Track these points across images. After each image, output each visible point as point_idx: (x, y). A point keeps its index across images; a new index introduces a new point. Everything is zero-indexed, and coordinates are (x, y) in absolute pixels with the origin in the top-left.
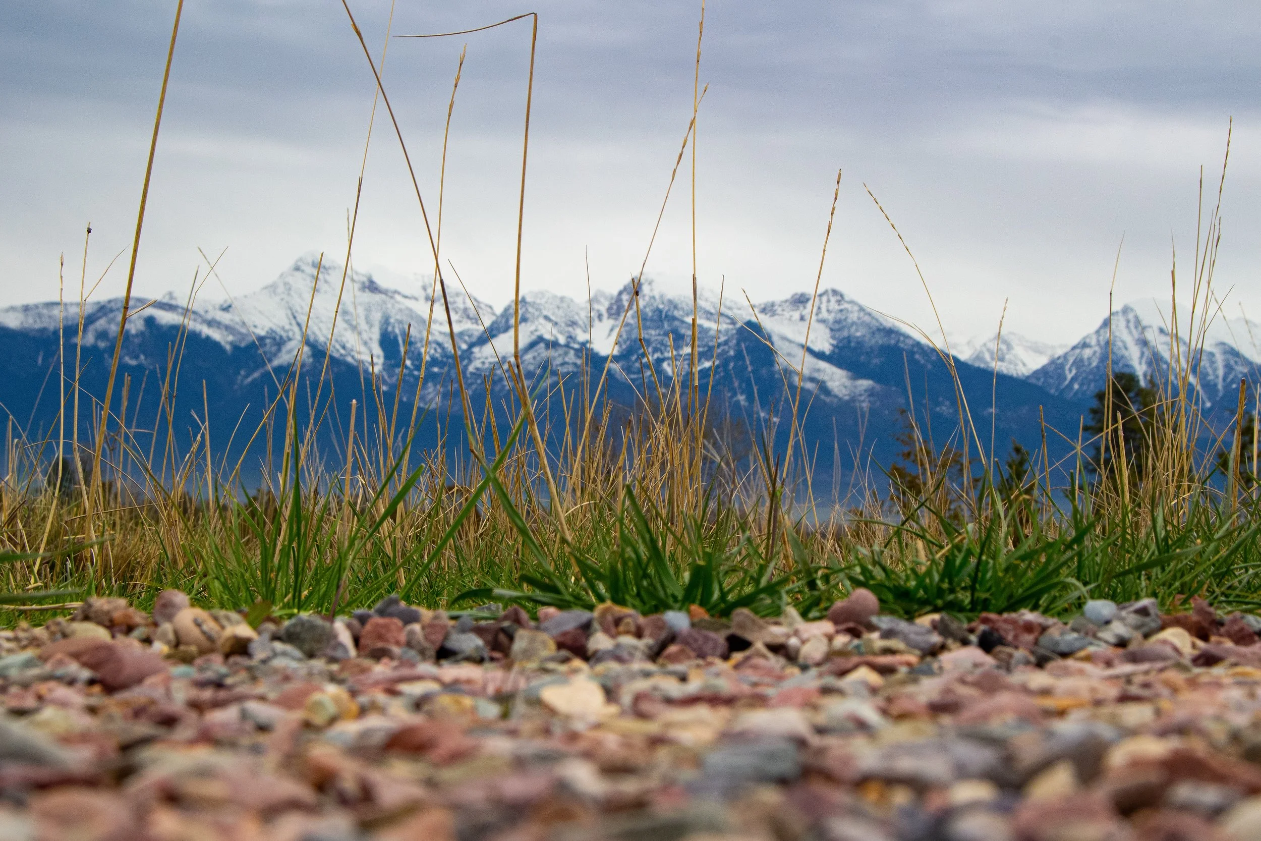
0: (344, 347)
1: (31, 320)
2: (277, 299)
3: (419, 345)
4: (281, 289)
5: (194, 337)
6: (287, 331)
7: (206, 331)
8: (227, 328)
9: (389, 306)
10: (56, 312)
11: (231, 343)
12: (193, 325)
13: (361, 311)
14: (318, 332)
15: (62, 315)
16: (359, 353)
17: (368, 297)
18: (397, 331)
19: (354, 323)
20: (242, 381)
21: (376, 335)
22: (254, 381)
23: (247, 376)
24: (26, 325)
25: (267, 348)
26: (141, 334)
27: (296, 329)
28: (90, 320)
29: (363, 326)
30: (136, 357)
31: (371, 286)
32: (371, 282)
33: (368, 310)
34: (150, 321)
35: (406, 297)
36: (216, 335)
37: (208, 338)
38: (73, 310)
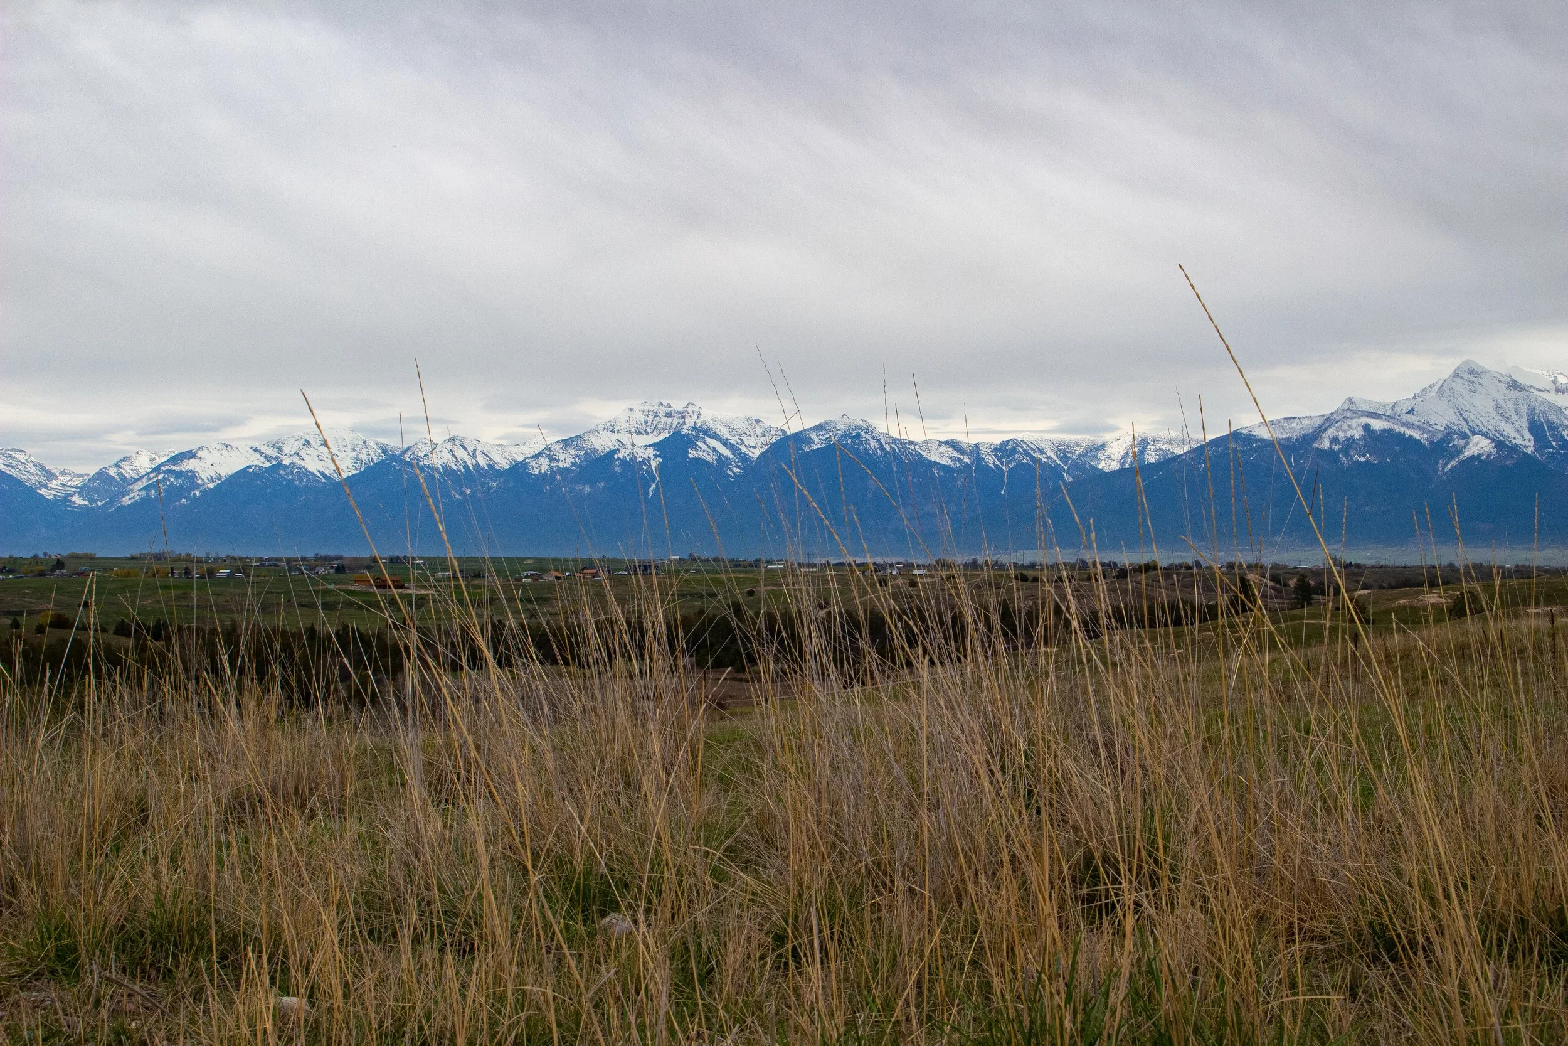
0: (1502, 435)
1: (1278, 432)
2: (1446, 400)
3: (1561, 429)
4: (1447, 393)
5: (1401, 436)
6: (1457, 425)
7: (1408, 432)
8: (1420, 428)
9: (1533, 400)
10: (1294, 425)
11: (1427, 439)
12: (1398, 429)
13: (1510, 405)
14: (1481, 425)
15: (1298, 427)
16: (1514, 439)
17: (1513, 394)
18: (1542, 419)
19: (1507, 415)
20: (1443, 469)
21: (1525, 424)
22: (1453, 469)
23: (1446, 465)
24: (1275, 436)
25: (1456, 442)
26: (1362, 438)
27: (1464, 423)
28: (1321, 430)
29: (1515, 417)
30: (1364, 456)
31: (1514, 385)
32: (1514, 381)
33: (1516, 404)
34: (1366, 427)
35: (1540, 390)
36: (1416, 435)
37: (1410, 436)
38: (1306, 422)
